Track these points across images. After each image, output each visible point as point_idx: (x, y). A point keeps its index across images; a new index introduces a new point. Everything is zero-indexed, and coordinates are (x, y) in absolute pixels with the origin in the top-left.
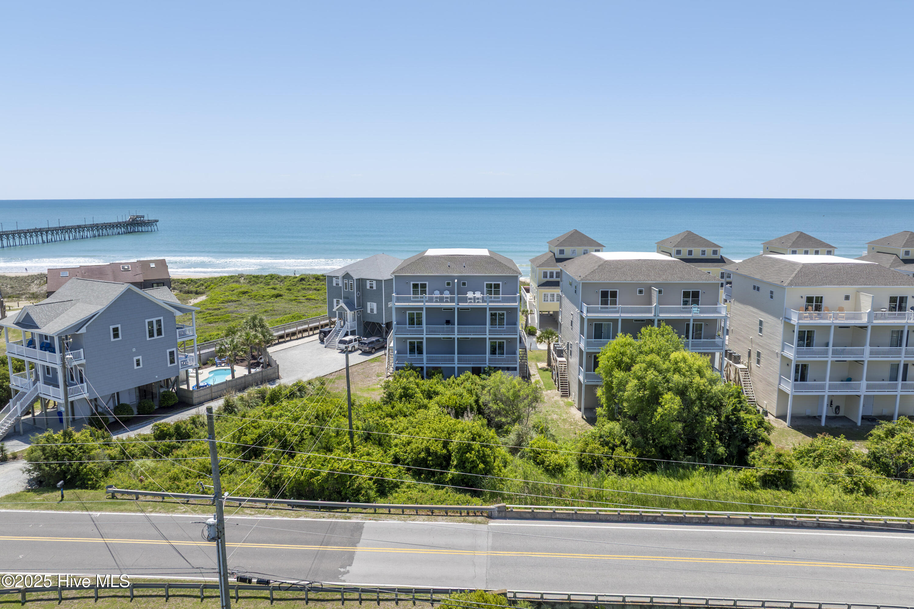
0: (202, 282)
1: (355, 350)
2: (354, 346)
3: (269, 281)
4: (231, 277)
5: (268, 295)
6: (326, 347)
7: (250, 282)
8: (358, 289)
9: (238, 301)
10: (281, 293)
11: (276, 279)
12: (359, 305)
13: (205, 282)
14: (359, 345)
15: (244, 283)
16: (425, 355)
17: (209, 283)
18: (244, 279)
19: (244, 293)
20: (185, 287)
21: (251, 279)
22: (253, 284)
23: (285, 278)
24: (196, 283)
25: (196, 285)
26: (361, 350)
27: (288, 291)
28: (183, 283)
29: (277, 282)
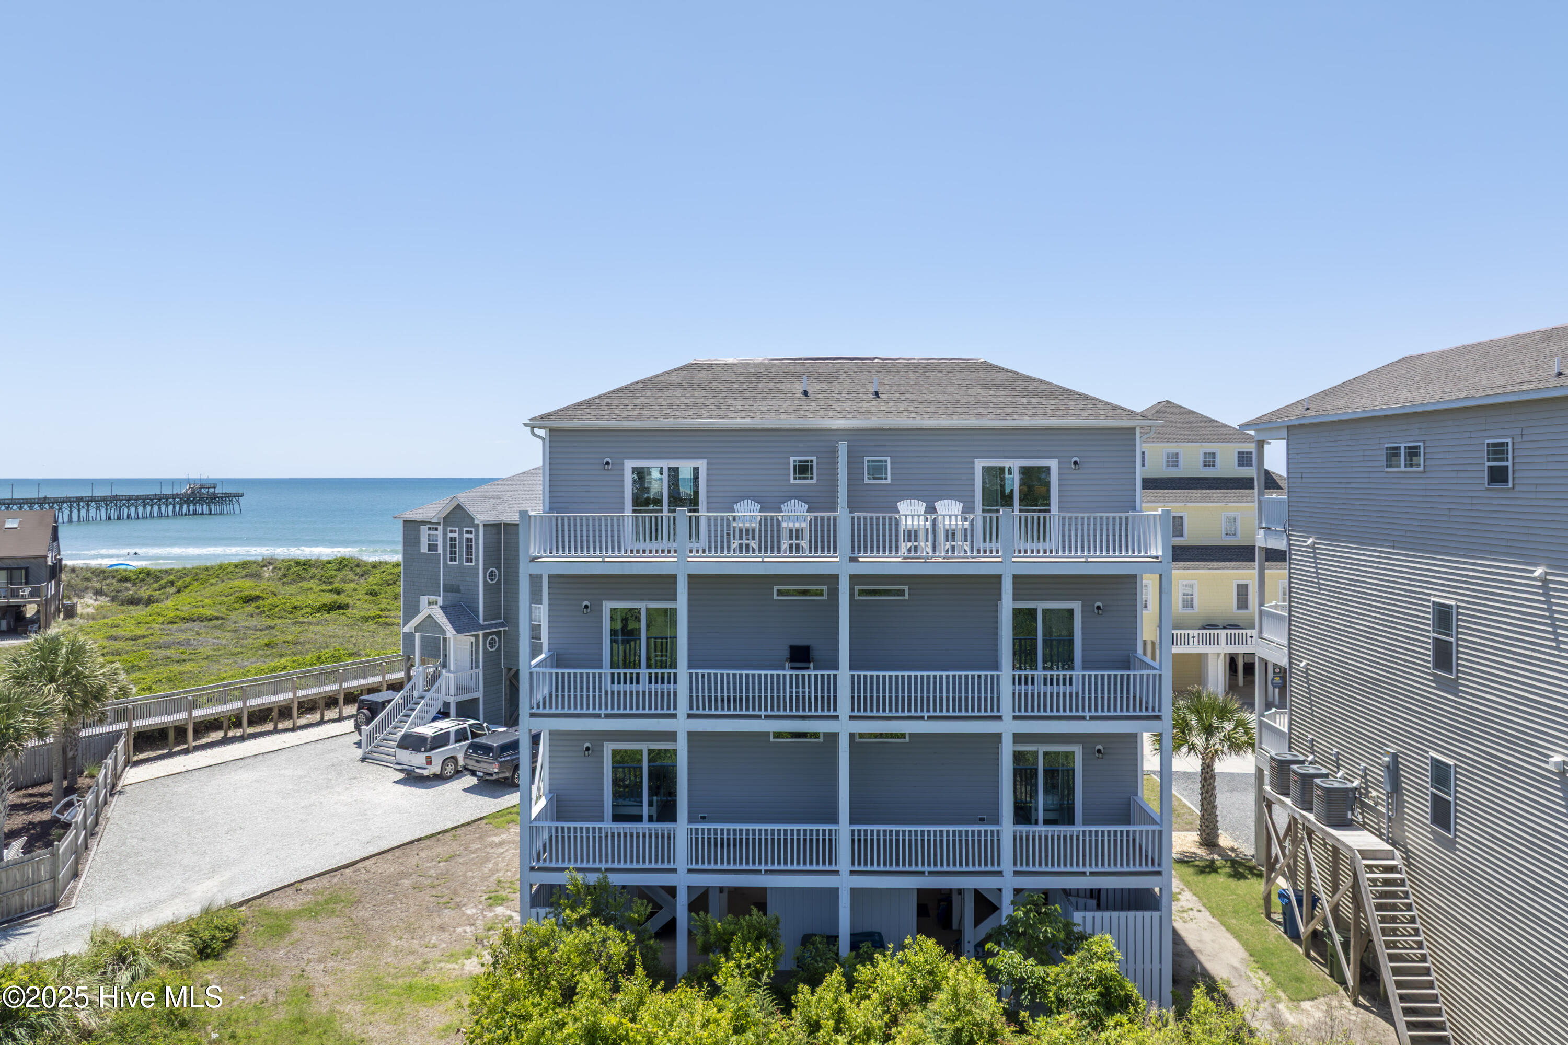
0: (171, 578)
1: (458, 773)
2: (454, 759)
3: (334, 573)
4: (244, 565)
5: (310, 606)
6: (363, 760)
7: (285, 576)
8: (493, 557)
9: (217, 618)
10: (348, 600)
11: (351, 569)
12: (493, 611)
13: (181, 578)
14: (466, 757)
15: (270, 579)
16: (682, 828)
17: (188, 579)
18: (274, 568)
19: (248, 601)
20: (127, 589)
21: (289, 568)
22: (293, 582)
23: (374, 567)
24: (157, 578)
25: (156, 586)
26: (473, 773)
27: (367, 597)
28: (126, 579)
29: (351, 575)
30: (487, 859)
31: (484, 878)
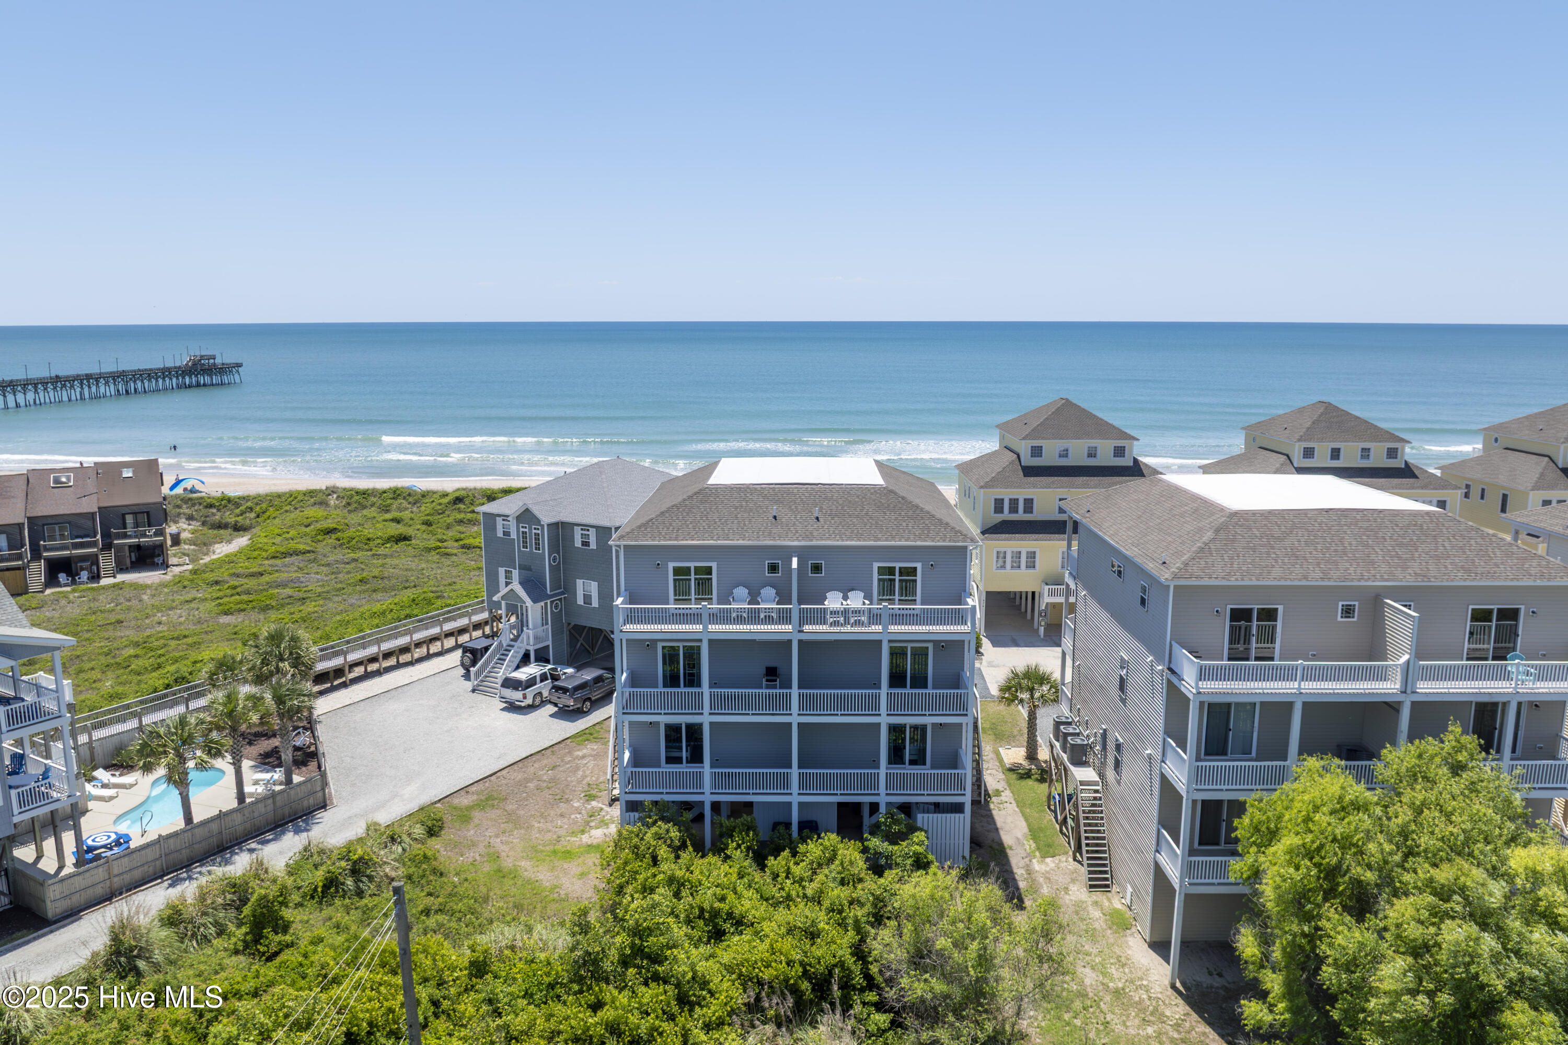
0: (249, 504)
1: (543, 703)
2: (540, 694)
3: (389, 501)
4: (311, 493)
5: (380, 538)
6: (473, 691)
7: (349, 504)
8: (554, 546)
9: (309, 552)
10: (410, 531)
11: (404, 498)
12: (556, 584)
13: (257, 504)
14: (550, 693)
15: (336, 507)
16: (707, 769)
17: (264, 506)
18: (338, 497)
19: (328, 533)
20: (214, 515)
21: (351, 497)
22: (355, 510)
23: (423, 496)
24: (237, 505)
25: (238, 511)
26: (556, 705)
27: (424, 527)
28: (211, 506)
29: (405, 504)
30: (577, 768)
31: (579, 782)
